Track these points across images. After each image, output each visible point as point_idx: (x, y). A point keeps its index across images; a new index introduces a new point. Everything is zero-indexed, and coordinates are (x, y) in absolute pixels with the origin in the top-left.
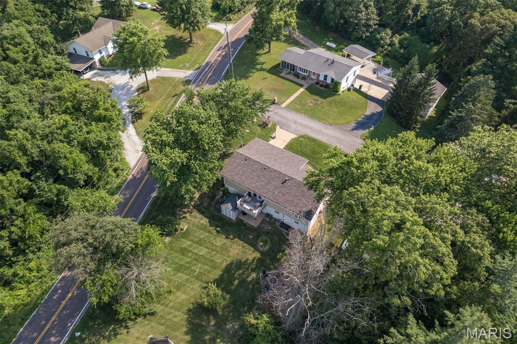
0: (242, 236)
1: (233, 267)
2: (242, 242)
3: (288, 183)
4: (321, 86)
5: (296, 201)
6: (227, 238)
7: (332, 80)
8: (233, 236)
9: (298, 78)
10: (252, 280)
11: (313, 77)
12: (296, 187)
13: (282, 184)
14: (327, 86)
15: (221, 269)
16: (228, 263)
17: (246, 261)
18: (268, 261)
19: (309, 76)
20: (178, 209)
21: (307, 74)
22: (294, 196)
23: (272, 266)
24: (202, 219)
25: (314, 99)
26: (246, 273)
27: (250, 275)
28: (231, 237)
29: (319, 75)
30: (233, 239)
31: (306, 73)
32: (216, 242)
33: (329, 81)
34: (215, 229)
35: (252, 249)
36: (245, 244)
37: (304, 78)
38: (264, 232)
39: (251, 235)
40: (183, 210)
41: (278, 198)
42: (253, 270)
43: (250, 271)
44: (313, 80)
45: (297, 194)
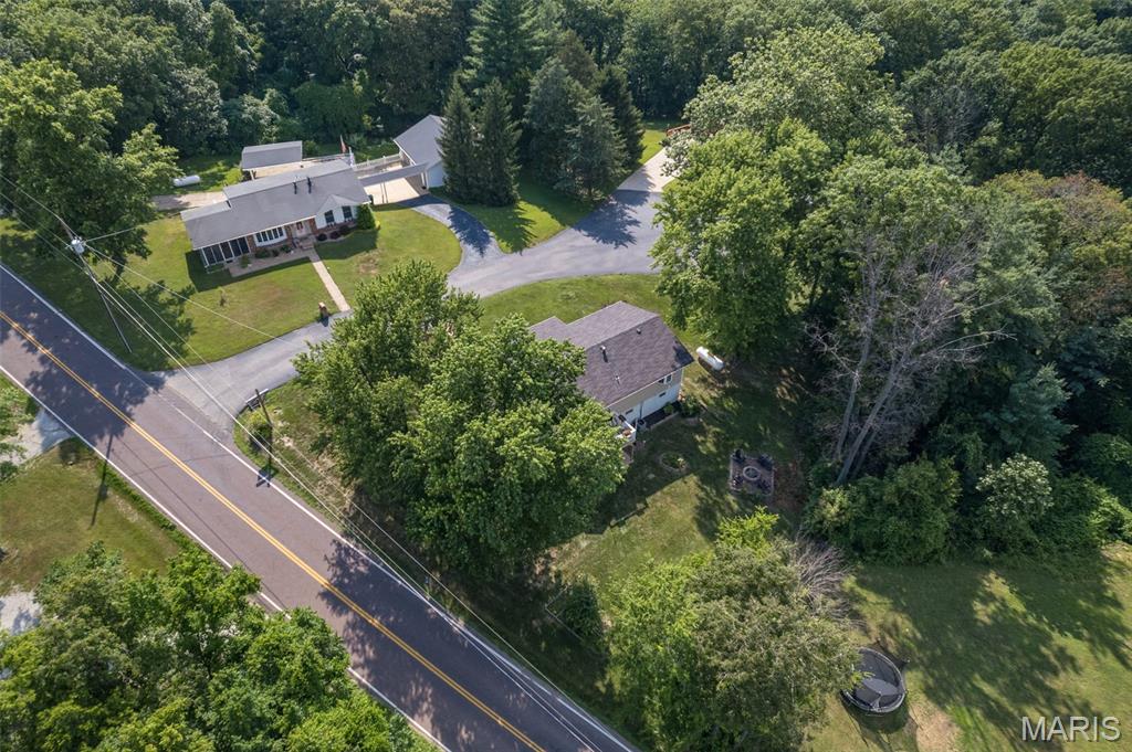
0: (645, 489)
1: (707, 523)
2: (659, 493)
3: (611, 354)
4: (335, 235)
5: (651, 360)
6: (640, 513)
7: (347, 210)
8: (639, 502)
9: (276, 254)
10: (739, 504)
11: (299, 234)
12: (623, 347)
13: (606, 361)
14: (344, 230)
15: (704, 542)
16: (695, 527)
17: (701, 499)
18: (710, 469)
19: (290, 237)
20: (531, 582)
21: (285, 237)
22: (639, 358)
23: (721, 467)
24: (577, 544)
25: (363, 262)
26: (722, 507)
27: (729, 504)
28: (640, 506)
29: (312, 222)
30: (646, 504)
31: (281, 235)
32: (642, 534)
33: (339, 218)
34: (612, 527)
35: (679, 482)
36: (665, 489)
37: (285, 248)
38: (650, 454)
39: (648, 473)
40: (537, 572)
41: (630, 381)
42: (720, 494)
43: (721, 501)
44: (303, 239)
45: (639, 352)
